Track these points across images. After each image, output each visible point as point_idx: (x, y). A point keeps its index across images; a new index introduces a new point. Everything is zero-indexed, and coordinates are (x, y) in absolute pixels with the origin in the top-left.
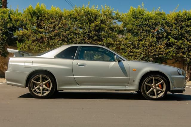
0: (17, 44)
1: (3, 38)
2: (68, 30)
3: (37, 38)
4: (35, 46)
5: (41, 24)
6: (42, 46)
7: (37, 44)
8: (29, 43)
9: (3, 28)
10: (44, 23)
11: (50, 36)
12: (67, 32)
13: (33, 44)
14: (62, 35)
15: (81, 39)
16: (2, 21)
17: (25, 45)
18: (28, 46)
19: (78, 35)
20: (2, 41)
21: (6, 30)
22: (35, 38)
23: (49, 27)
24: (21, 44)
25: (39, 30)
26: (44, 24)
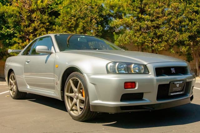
0: (114, 36)
1: (98, 29)
2: (181, 15)
3: (141, 28)
4: (138, 37)
5: (145, 9)
6: (148, 37)
7: (141, 35)
8: (130, 34)
9: (98, 17)
10: (149, 8)
11: (157, 24)
12: (179, 19)
13: (136, 35)
14: (173, 22)
15: (198, 25)
16: (96, 7)
17: (125, 37)
18: (130, 38)
19: (193, 21)
20: (97, 33)
21: (101, 19)
22: (139, 28)
23: (157, 13)
24: (119, 36)
25: (143, 16)
26: (150, 10)
